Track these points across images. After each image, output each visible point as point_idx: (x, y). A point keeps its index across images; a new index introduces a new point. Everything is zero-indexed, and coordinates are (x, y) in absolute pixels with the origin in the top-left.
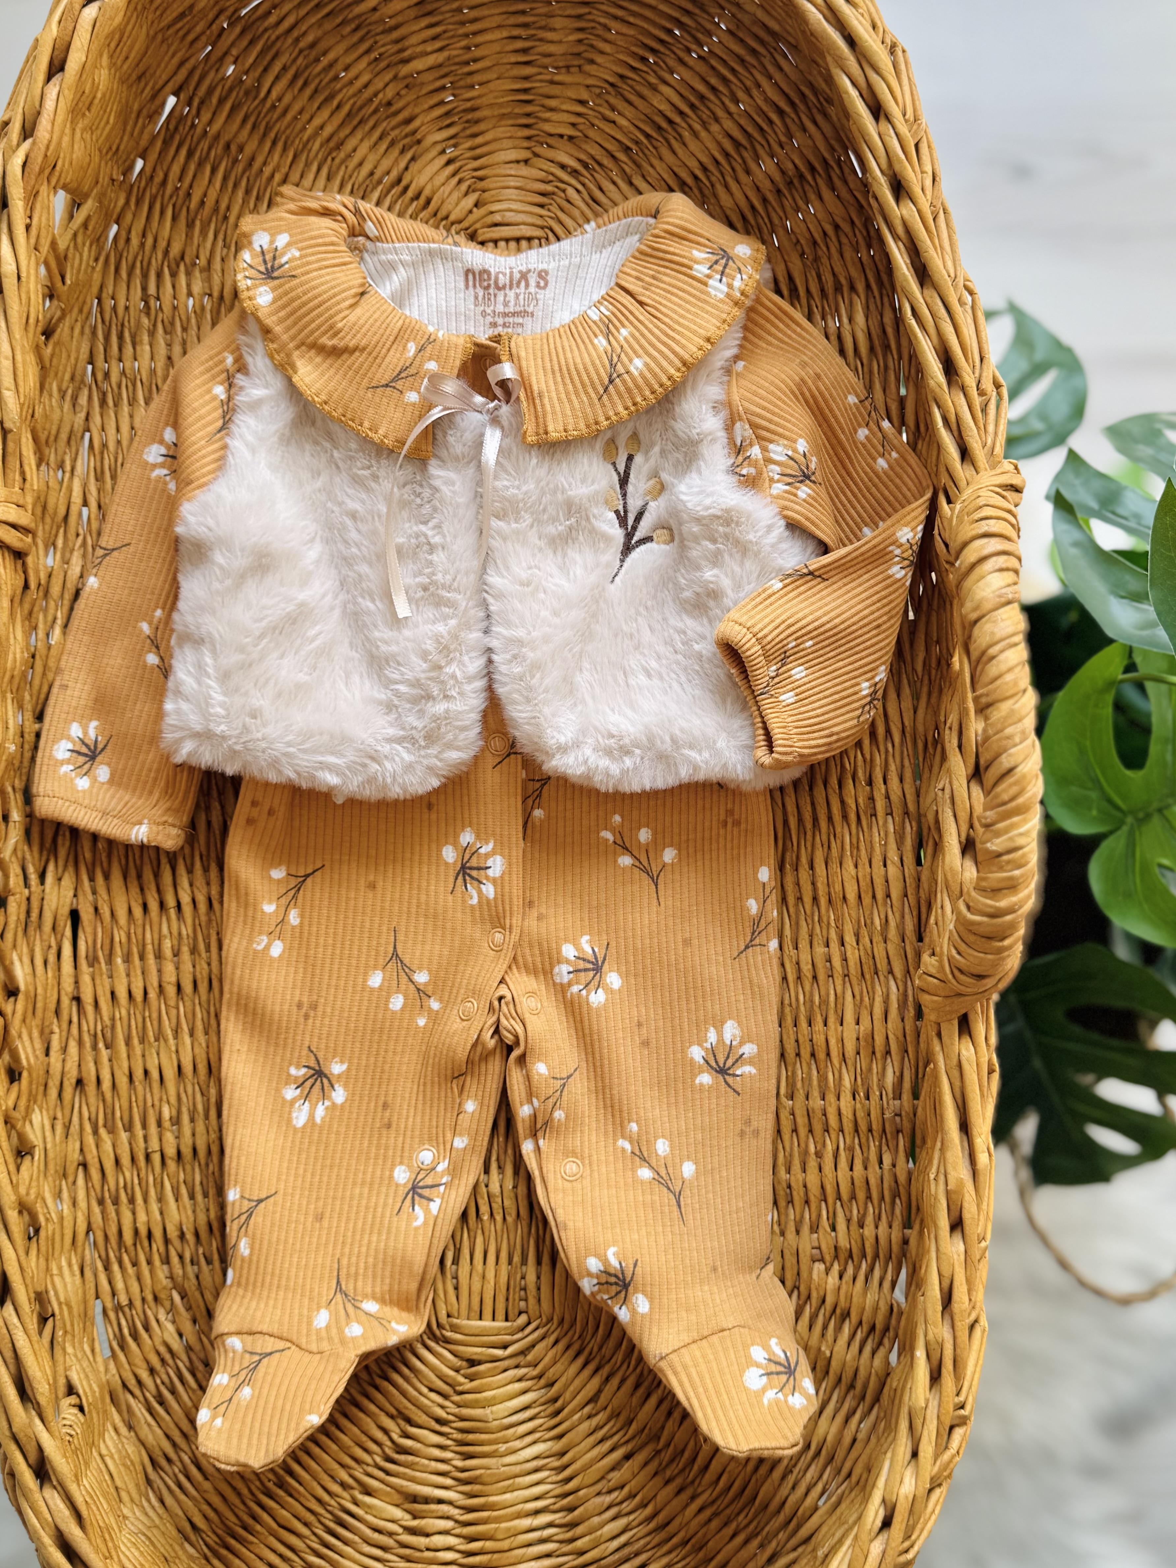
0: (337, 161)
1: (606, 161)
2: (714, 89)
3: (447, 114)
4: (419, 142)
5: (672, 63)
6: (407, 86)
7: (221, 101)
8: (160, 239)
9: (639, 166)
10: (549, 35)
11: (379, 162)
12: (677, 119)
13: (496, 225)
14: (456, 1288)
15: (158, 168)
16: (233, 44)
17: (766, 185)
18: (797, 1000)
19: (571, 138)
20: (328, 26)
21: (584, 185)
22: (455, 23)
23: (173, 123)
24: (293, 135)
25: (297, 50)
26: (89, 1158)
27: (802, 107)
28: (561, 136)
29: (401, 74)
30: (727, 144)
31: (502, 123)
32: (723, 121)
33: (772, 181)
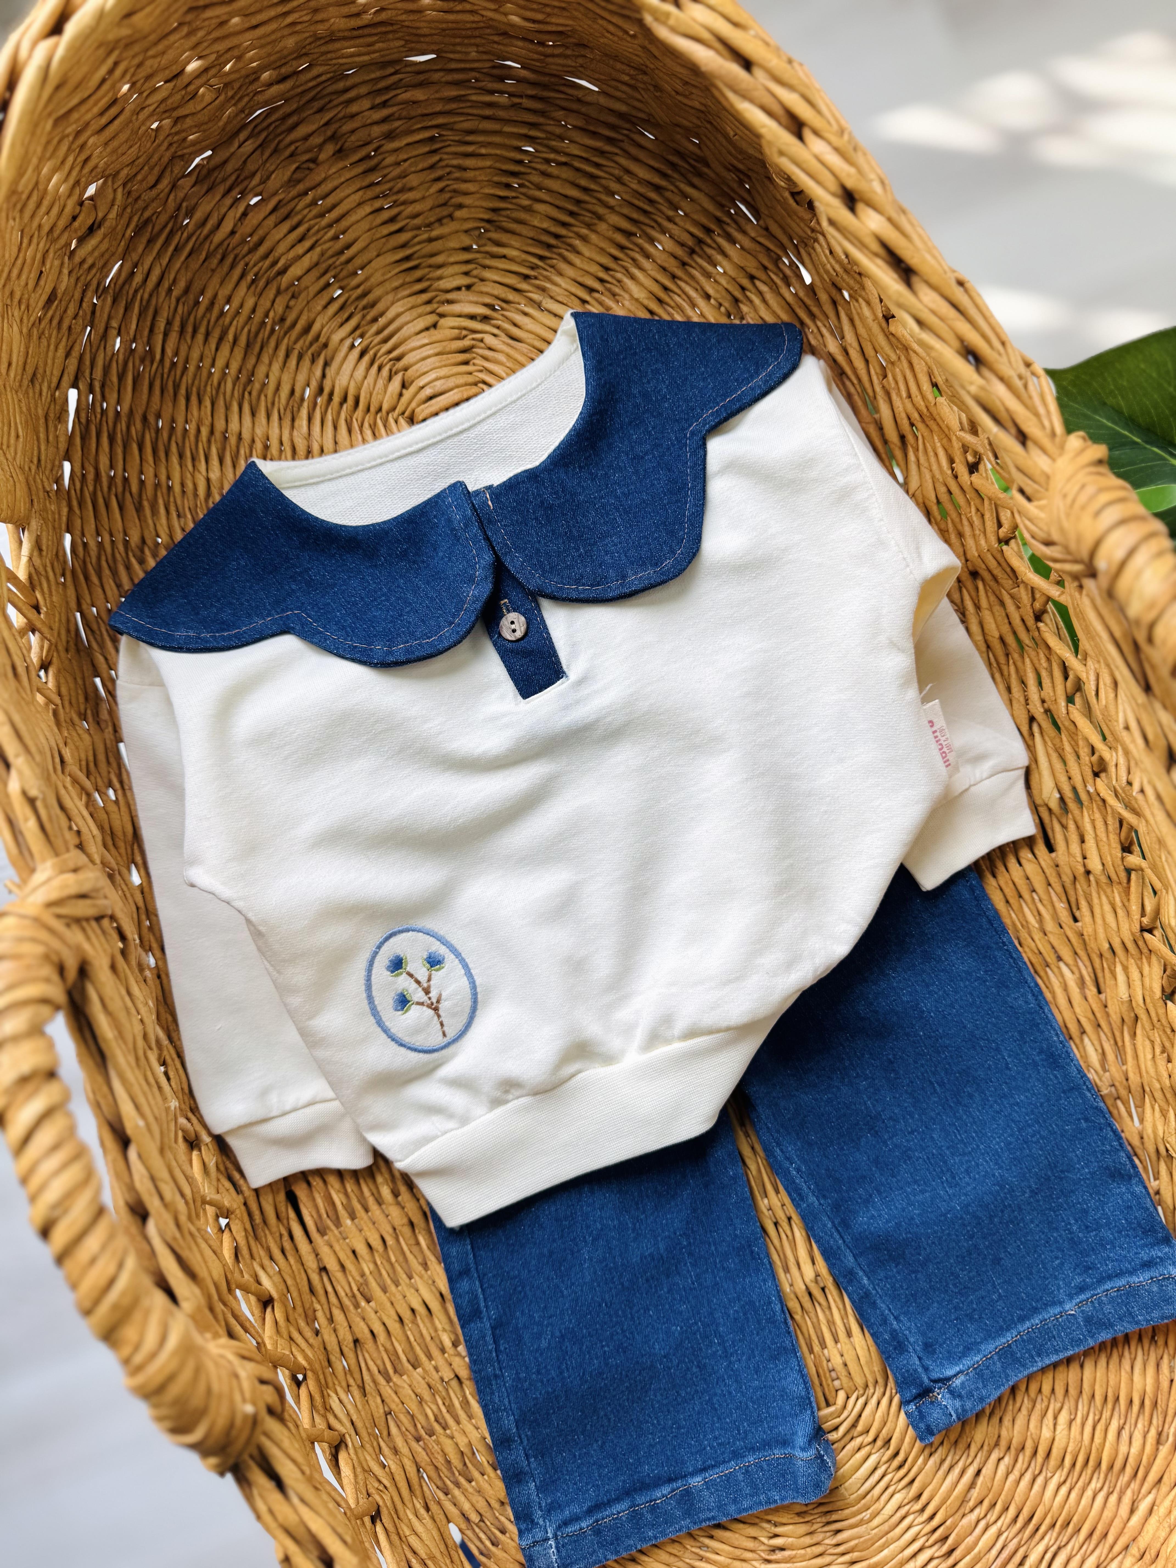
0: (254, 393)
1: (510, 296)
2: (585, 190)
3: (342, 308)
4: (326, 345)
5: (536, 178)
6: (293, 296)
7: (121, 377)
8: (115, 532)
9: (543, 290)
10: (410, 196)
11: (294, 380)
12: (563, 231)
13: (431, 398)
15: (87, 465)
16: (109, 317)
19: (469, 287)
20: (195, 264)
21: (498, 327)
22: (316, 217)
23: (83, 415)
24: (203, 384)
25: (173, 300)
26: (393, 1406)
27: (675, 175)
28: (459, 289)
29: (283, 286)
30: (620, 238)
31: (399, 296)
32: (607, 217)
33: (675, 257)
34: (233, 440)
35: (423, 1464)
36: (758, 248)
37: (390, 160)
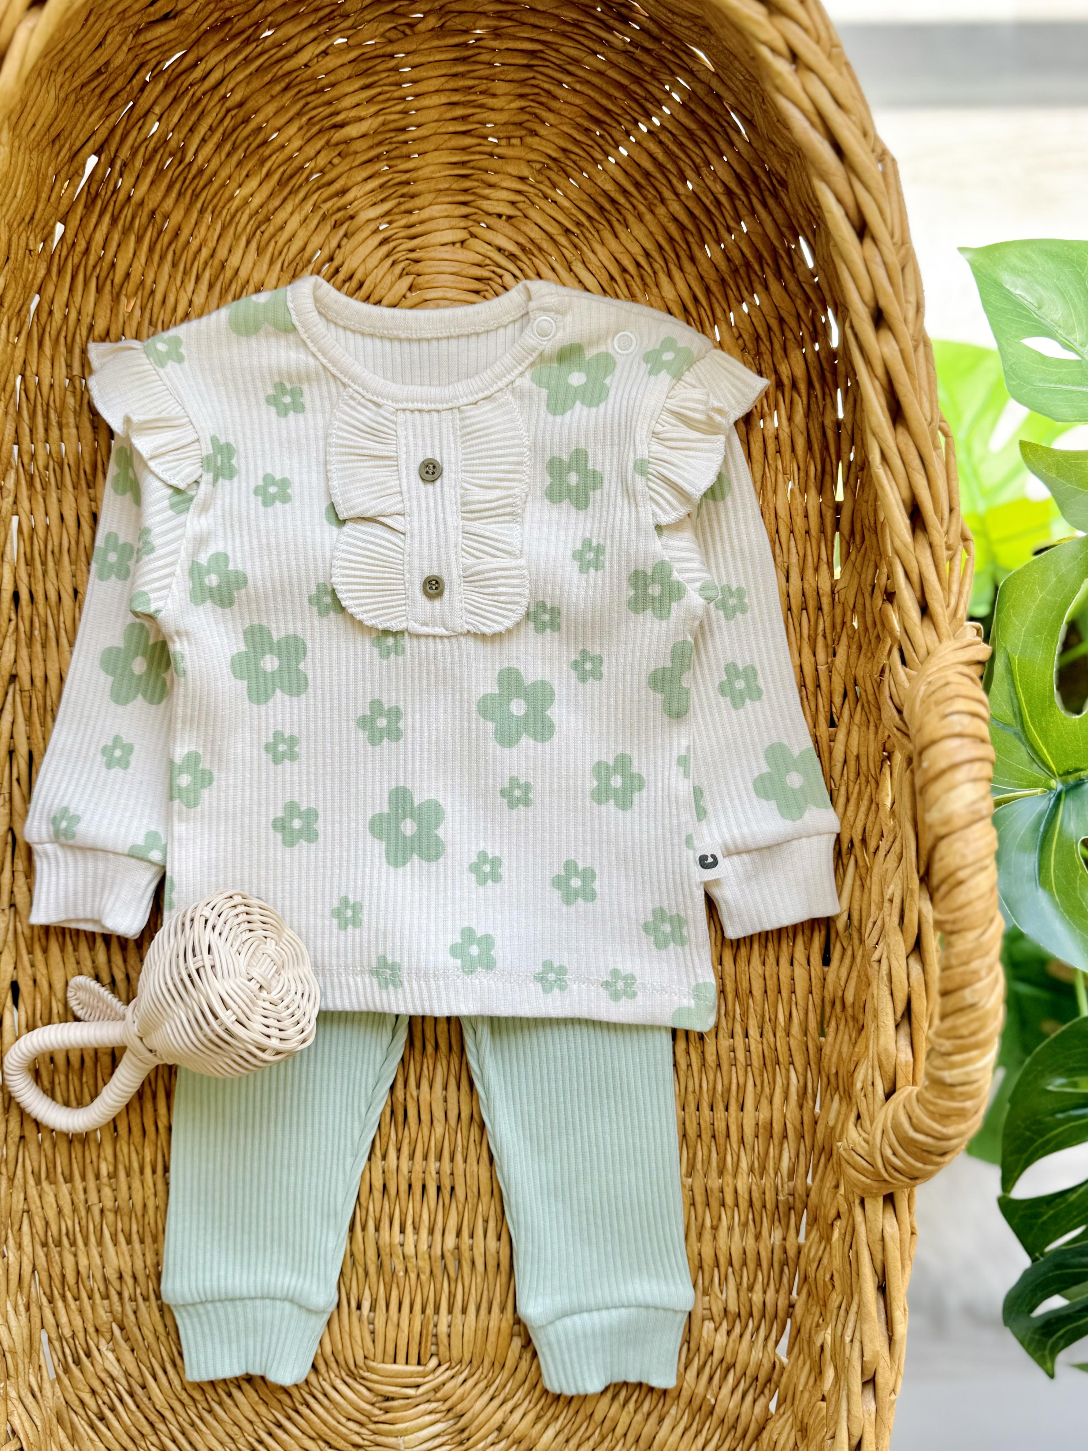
0: (266, 235)
1: (546, 245)
2: (661, 166)
3: (382, 187)
4: (352, 217)
6: (340, 154)
7: (145, 164)
8: (83, 312)
9: (579, 251)
10: (490, 102)
11: (309, 238)
12: (621, 200)
14: (373, 1332)
15: (80, 236)
16: (156, 100)
17: (711, 277)
18: (701, 1086)
19: (510, 217)
20: (257, 83)
21: (521, 270)
22: (391, 84)
23: (94, 186)
24: (221, 204)
25: (224, 110)
26: (33, 1208)
27: (753, 188)
28: (500, 216)
29: (334, 141)
30: (672, 228)
31: (439, 200)
32: (669, 202)
33: (717, 270)
34: (229, 273)
35: (39, 1268)
36: (800, 294)
37: (485, 57)
